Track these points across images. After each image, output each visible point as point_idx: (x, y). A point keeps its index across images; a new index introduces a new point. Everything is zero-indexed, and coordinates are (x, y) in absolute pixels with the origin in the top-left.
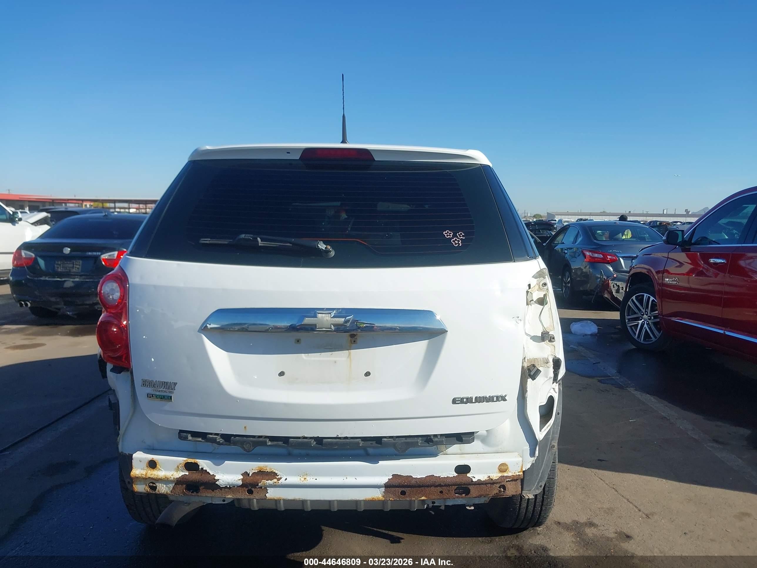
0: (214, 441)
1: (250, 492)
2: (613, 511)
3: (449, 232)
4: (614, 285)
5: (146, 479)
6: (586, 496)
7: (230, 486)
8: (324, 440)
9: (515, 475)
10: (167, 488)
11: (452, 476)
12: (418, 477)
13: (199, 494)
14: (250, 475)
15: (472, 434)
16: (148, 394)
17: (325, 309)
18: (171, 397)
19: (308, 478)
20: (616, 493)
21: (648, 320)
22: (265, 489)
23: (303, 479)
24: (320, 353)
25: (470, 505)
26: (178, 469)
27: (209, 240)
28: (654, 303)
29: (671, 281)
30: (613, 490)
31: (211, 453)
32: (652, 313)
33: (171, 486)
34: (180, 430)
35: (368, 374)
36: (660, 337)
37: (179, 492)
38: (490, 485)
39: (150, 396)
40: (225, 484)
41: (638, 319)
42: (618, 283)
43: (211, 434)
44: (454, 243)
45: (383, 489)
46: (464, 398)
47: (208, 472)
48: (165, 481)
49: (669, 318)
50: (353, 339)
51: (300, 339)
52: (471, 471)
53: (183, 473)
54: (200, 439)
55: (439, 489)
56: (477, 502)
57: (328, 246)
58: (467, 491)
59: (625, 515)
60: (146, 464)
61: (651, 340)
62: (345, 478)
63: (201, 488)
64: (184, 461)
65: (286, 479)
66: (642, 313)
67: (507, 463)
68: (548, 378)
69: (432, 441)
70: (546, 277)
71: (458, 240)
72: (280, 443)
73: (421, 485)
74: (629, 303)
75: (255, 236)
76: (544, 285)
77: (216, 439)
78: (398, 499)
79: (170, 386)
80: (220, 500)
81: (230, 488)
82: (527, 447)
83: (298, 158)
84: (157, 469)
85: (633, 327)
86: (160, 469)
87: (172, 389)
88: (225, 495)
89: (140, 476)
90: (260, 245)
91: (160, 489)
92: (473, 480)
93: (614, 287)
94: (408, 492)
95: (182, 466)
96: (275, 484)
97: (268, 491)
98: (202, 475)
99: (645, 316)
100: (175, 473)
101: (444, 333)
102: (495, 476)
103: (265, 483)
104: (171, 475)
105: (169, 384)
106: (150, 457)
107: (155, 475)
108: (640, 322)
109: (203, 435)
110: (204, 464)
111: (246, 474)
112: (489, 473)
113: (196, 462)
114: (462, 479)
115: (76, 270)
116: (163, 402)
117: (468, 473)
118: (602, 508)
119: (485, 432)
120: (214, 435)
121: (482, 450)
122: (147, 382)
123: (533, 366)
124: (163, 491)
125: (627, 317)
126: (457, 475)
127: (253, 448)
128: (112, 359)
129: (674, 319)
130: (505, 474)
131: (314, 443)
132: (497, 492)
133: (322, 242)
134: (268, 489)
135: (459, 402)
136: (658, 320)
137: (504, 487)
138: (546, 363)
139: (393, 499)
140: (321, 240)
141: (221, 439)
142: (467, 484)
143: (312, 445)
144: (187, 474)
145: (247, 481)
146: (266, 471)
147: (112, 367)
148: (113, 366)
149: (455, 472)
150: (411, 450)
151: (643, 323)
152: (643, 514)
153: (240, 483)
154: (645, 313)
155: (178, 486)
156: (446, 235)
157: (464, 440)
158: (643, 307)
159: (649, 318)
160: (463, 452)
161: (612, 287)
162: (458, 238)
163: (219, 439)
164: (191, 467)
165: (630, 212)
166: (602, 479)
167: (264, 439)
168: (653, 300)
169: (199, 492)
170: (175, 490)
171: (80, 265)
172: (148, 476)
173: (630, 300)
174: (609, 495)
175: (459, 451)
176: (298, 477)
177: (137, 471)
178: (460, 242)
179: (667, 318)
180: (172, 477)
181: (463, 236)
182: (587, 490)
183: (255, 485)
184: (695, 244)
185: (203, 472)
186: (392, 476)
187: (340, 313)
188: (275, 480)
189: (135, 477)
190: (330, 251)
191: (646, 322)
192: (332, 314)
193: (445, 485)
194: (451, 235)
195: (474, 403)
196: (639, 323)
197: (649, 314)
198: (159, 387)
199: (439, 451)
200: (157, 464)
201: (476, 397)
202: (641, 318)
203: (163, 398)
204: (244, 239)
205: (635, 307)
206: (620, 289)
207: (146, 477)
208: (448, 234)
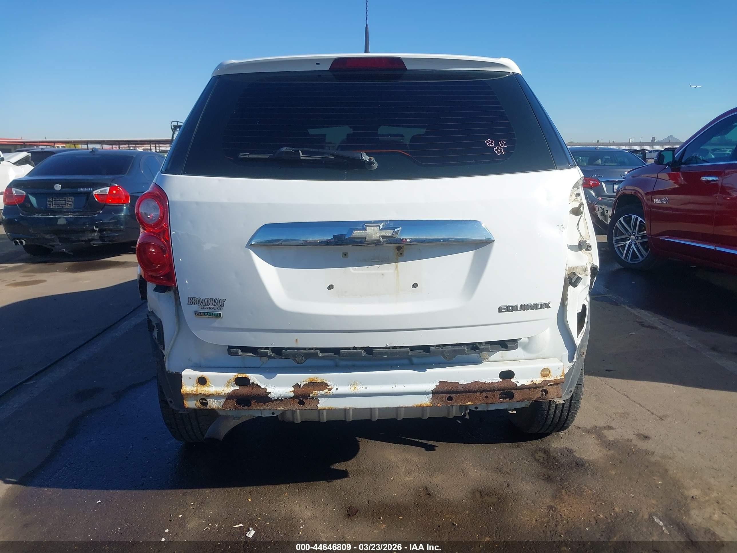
0: (265, 355)
1: (302, 403)
2: (628, 415)
3: (491, 141)
4: (598, 209)
5: (198, 395)
6: (601, 402)
7: (281, 398)
8: (374, 350)
9: (557, 379)
10: (218, 403)
11: (497, 382)
12: (464, 383)
13: (251, 408)
14: (301, 387)
15: (516, 340)
16: (195, 312)
17: (373, 222)
18: (220, 314)
19: (358, 387)
20: (628, 399)
21: (635, 241)
22: (316, 399)
23: (353, 388)
24: (368, 267)
25: (512, 410)
26: (228, 384)
27: (249, 155)
28: (642, 223)
29: (660, 201)
30: (625, 396)
31: (259, 368)
32: (640, 233)
33: (223, 401)
34: (228, 346)
35: (415, 286)
36: (647, 256)
37: (230, 406)
38: (532, 389)
39: (197, 313)
40: (276, 396)
41: (625, 240)
42: (603, 207)
43: (261, 348)
44: (497, 152)
45: (431, 396)
46: (510, 307)
47: (259, 386)
48: (216, 396)
49: (657, 237)
50: (400, 252)
51: (347, 253)
52: (515, 377)
53: (234, 388)
54: (251, 354)
55: (485, 394)
56: (518, 407)
57: (371, 158)
58: (511, 396)
59: (640, 418)
60: (196, 381)
61: (638, 259)
62: (394, 386)
63: (253, 401)
64: (234, 376)
65: (337, 389)
66: (630, 234)
67: (549, 368)
68: (586, 286)
69: (478, 349)
70: (580, 186)
71: (500, 148)
72: (331, 354)
73: (468, 390)
74: (617, 224)
75: (296, 149)
76: (578, 195)
77: (267, 353)
78: (445, 405)
79: (219, 303)
80: (270, 413)
81: (282, 400)
82: (566, 353)
83: (327, 69)
84: (207, 386)
85: (620, 248)
86: (210, 385)
87: (221, 306)
88: (276, 408)
89: (191, 392)
90: (301, 158)
91: (211, 405)
92: (517, 385)
93: (599, 211)
94: (455, 398)
95: (232, 382)
96: (326, 394)
97: (319, 401)
98: (253, 389)
99: (632, 237)
100: (226, 388)
101: (491, 242)
102: (538, 381)
103: (317, 393)
104: (222, 391)
105: (217, 300)
106: (199, 374)
107: (206, 391)
108: (628, 242)
109: (254, 350)
110: (254, 378)
111: (297, 386)
112: (532, 378)
113: (246, 377)
114: (506, 384)
115: (69, 207)
116: (212, 319)
117: (512, 378)
118: (618, 413)
119: (527, 339)
120: (265, 349)
121: (523, 357)
122: (194, 300)
123: (573, 274)
124: (214, 407)
125: (614, 238)
126: (501, 380)
127: (305, 360)
128: (153, 279)
129: (663, 238)
130: (548, 379)
131: (364, 353)
132: (540, 395)
133: (365, 153)
134: (319, 399)
135: (505, 310)
136: (646, 240)
137: (546, 391)
138: (584, 271)
139: (440, 405)
140: (364, 152)
141: (272, 353)
142: (511, 389)
143: (363, 355)
144: (238, 388)
145: (298, 393)
146: (317, 382)
147: (155, 287)
148: (156, 285)
149: (500, 377)
150: (459, 357)
151: (631, 243)
152: (656, 417)
153: (292, 394)
154: (633, 234)
155: (229, 401)
156: (488, 144)
157: (509, 347)
158: (630, 228)
159: (637, 238)
160: (505, 359)
161: (597, 210)
162: (500, 147)
163: (270, 352)
164: (241, 382)
165: (598, 141)
166: (612, 387)
167: (315, 351)
168: (641, 221)
169: (250, 405)
170: (226, 405)
171: (72, 202)
172: (199, 392)
173: (618, 222)
174: (622, 401)
175: (501, 358)
176: (348, 386)
177: (188, 388)
178: (502, 151)
179: (655, 237)
180: (223, 392)
181: (505, 145)
182: (601, 397)
183: (306, 396)
184: (685, 163)
185: (254, 386)
186: (439, 382)
187: (389, 225)
188: (327, 391)
189: (186, 393)
190: (374, 163)
191: (633, 242)
192: (380, 226)
193: (491, 391)
194: (493, 143)
195: (519, 311)
196: (626, 243)
197: (636, 235)
198: (206, 304)
199: (482, 358)
200: (207, 380)
201: (521, 305)
202: (628, 239)
203: (211, 315)
204: (285, 152)
205: (623, 229)
206: (605, 212)
207: (197, 394)
208: (490, 143)
